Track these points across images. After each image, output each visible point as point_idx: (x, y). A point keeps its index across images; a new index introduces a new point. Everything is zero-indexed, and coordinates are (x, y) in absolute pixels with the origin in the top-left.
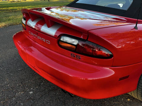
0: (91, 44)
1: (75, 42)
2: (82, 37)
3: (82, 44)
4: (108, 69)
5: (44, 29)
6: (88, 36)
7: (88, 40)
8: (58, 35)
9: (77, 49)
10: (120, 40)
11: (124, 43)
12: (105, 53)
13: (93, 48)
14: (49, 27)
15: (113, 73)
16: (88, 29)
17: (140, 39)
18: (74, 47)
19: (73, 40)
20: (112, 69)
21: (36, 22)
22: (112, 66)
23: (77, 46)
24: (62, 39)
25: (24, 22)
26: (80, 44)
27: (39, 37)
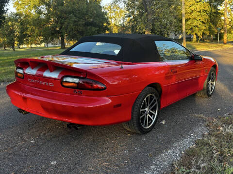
2: (82, 76)
3: (83, 82)
4: (105, 99)
5: (47, 74)
6: (86, 74)
7: (87, 77)
8: (60, 78)
9: (78, 86)
11: (119, 79)
12: (101, 87)
13: (92, 84)
14: (51, 71)
15: (110, 101)
16: (85, 69)
18: (75, 85)
19: (75, 79)
20: (108, 98)
21: (37, 69)
22: (107, 96)
23: (78, 83)
24: (64, 80)
25: (21, 71)
26: (81, 82)
27: (41, 82)
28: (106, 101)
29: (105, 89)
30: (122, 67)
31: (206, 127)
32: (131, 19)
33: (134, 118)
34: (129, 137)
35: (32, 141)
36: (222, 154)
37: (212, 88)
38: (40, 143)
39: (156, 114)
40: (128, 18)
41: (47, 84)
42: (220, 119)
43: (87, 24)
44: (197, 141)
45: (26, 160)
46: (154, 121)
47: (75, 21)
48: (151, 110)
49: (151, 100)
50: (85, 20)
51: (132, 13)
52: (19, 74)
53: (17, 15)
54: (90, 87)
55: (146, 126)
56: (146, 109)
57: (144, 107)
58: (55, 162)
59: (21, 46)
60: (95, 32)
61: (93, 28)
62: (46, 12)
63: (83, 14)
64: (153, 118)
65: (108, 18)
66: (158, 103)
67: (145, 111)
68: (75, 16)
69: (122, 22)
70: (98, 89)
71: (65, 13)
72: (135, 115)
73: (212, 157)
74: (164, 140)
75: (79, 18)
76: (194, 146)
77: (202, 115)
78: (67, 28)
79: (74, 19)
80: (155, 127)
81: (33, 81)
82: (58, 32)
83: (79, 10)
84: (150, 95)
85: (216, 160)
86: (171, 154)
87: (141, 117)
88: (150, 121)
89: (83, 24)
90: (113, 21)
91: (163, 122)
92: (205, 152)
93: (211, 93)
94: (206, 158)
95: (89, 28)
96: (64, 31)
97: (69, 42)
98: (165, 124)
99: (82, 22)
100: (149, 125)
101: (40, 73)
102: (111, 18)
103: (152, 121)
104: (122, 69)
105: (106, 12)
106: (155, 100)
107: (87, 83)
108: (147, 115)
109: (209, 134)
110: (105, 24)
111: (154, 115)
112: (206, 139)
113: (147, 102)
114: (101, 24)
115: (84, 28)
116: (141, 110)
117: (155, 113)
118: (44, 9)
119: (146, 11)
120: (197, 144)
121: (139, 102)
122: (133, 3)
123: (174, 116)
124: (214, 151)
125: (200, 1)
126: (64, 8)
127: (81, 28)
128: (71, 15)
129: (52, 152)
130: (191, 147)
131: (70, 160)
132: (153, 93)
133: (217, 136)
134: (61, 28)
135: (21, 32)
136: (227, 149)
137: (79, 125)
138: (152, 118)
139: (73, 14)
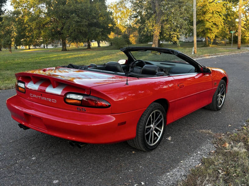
0: (93, 98)
1: (80, 97)
2: (86, 93)
3: (86, 99)
4: (109, 117)
5: (50, 90)
6: (90, 92)
7: (91, 95)
8: (63, 94)
9: (82, 103)
10: (121, 93)
11: (125, 95)
12: (106, 105)
13: (96, 101)
14: (54, 87)
15: (114, 119)
16: (90, 86)
17: (140, 92)
18: (79, 102)
19: (79, 96)
20: (112, 116)
21: (40, 84)
22: (111, 114)
23: (82, 101)
24: (68, 97)
25: (22, 85)
26: (84, 99)
27: (43, 98)
28: (110, 119)
29: (109, 106)
30: (127, 84)
31: (213, 144)
32: (139, 20)
33: (139, 135)
34: (134, 154)
35: (34, 158)
36: (228, 174)
37: (221, 101)
38: (41, 160)
39: (162, 131)
40: (135, 19)
41: (50, 100)
42: (228, 135)
43: (91, 25)
44: (203, 160)
45: (27, 178)
46: (159, 137)
47: (78, 22)
48: (157, 126)
49: (157, 116)
50: (88, 20)
51: (140, 13)
52: (20, 89)
53: (14, 13)
54: (94, 104)
55: (151, 143)
56: (152, 126)
57: (149, 123)
58: (57, 181)
59: (18, 47)
60: (99, 34)
61: (97, 29)
62: (46, 11)
63: (87, 14)
64: (159, 135)
65: (113, 18)
66: (164, 119)
67: (151, 127)
68: (78, 16)
69: (128, 22)
70: (102, 107)
71: (67, 12)
72: (139, 132)
73: (217, 177)
74: (169, 158)
75: (82, 18)
76: (200, 165)
77: (210, 131)
78: (69, 29)
79: (77, 19)
80: (161, 144)
81: (35, 96)
82: (60, 33)
83: (82, 10)
84: (156, 111)
85: (221, 181)
86: (176, 173)
87: (146, 134)
88: (156, 138)
89: (86, 25)
90: (119, 21)
91: (169, 139)
92: (210, 171)
93: (220, 106)
94: (211, 178)
95: (92, 29)
96: (65, 32)
97: (70, 44)
98: (171, 141)
99: (85, 22)
100: (154, 142)
101: (42, 88)
102: (117, 18)
103: (158, 138)
104: (127, 86)
105: (111, 12)
106: (161, 116)
107: (91, 100)
108: (152, 132)
109: (216, 152)
110: (110, 25)
111: (160, 132)
112: (212, 157)
113: (153, 118)
114: (106, 25)
115: (87, 29)
116: (146, 127)
117: (161, 129)
118: (44, 7)
119: (155, 12)
120: (203, 163)
121: (144, 118)
122: (141, 2)
123: (181, 131)
124: (220, 171)
125: (212, 2)
126: (66, 7)
127: (84, 29)
128: (74, 14)
129: (54, 170)
130: (197, 166)
131: (73, 179)
132: (159, 109)
133: (224, 155)
134: (62, 28)
135: (19, 32)
136: (233, 169)
137: (82, 143)
138: (157, 134)
139: (76, 14)
